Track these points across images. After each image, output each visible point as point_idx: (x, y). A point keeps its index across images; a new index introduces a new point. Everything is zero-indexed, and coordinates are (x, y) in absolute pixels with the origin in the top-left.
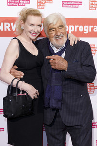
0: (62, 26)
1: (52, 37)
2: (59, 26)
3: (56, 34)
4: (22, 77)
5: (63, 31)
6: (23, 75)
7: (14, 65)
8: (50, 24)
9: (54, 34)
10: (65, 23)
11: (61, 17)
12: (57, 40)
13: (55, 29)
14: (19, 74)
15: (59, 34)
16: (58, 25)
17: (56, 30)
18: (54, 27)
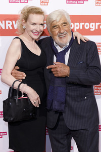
0: (65, 23)
1: (56, 35)
3: (60, 32)
4: (24, 78)
5: (67, 29)
6: (25, 76)
8: (53, 21)
9: (57, 32)
10: (69, 20)
11: (65, 14)
12: (61, 38)
13: (59, 26)
14: (21, 75)
15: (62, 31)
16: (62, 22)
17: (59, 28)
18: (57, 24)
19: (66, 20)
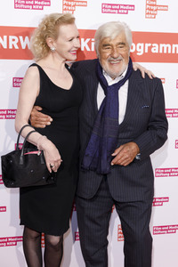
0: (123, 44)
1: (105, 59)
2: (120, 44)
3: (112, 55)
4: (49, 123)
5: (123, 53)
6: (51, 120)
7: (35, 105)
8: (105, 38)
9: (108, 54)
10: (129, 39)
11: (126, 29)
12: (111, 64)
13: (112, 46)
14: (45, 119)
15: (115, 55)
16: (118, 41)
17: (113, 49)
18: (111, 43)
19: (125, 39)
